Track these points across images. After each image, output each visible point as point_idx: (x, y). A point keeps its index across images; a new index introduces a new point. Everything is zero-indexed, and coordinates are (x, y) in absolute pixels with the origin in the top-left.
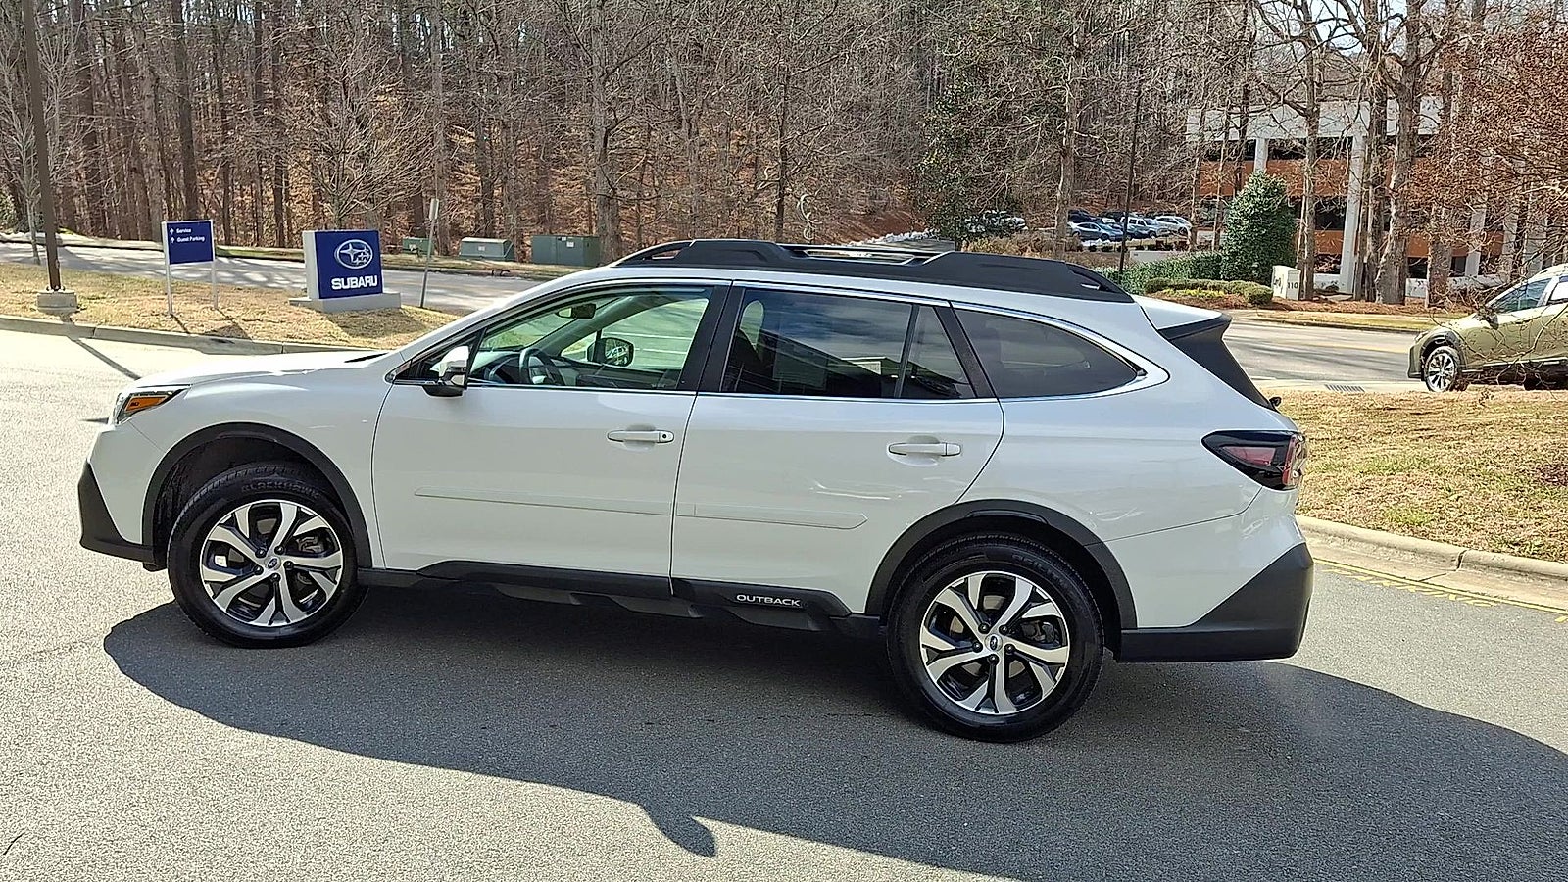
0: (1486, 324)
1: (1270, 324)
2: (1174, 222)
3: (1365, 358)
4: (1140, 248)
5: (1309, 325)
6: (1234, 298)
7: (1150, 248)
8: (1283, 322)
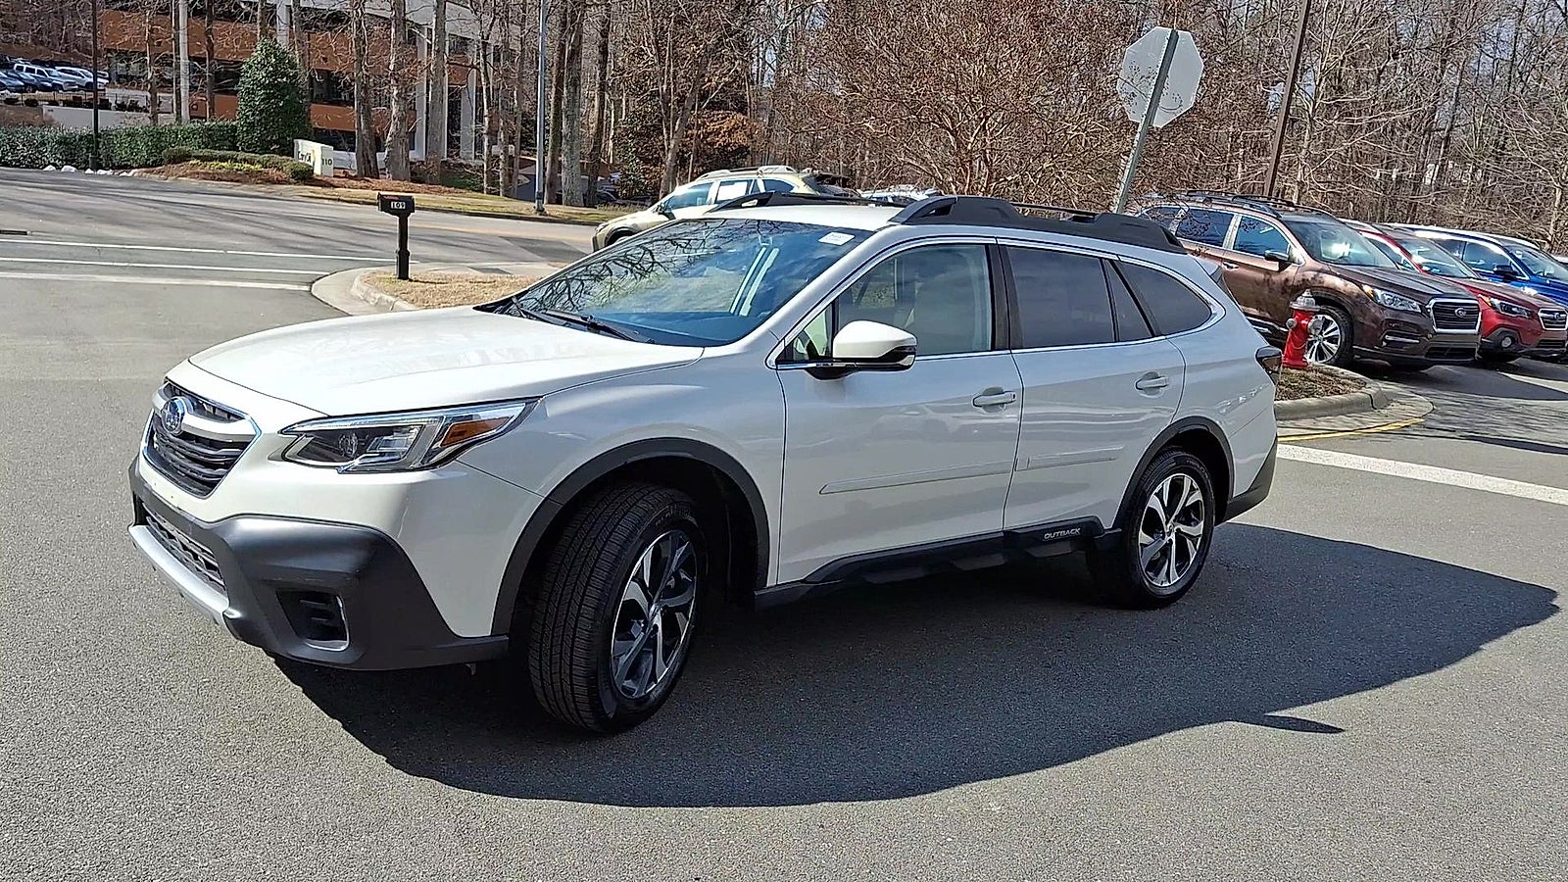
0: (663, 218)
1: (326, 201)
2: (80, 75)
3: (468, 240)
4: (53, 103)
5: (365, 203)
6: (273, 172)
7: (67, 103)
8: (339, 200)
